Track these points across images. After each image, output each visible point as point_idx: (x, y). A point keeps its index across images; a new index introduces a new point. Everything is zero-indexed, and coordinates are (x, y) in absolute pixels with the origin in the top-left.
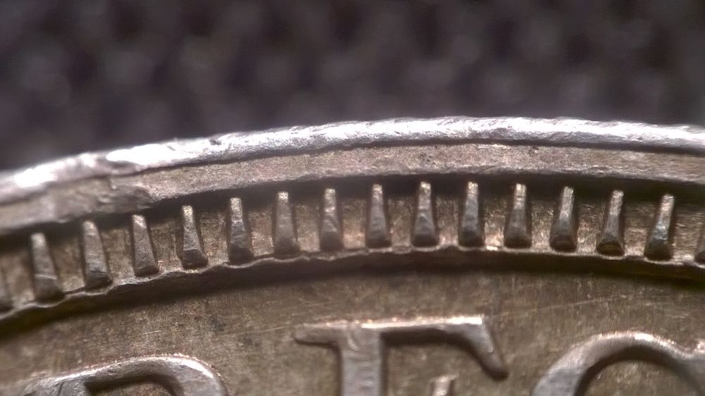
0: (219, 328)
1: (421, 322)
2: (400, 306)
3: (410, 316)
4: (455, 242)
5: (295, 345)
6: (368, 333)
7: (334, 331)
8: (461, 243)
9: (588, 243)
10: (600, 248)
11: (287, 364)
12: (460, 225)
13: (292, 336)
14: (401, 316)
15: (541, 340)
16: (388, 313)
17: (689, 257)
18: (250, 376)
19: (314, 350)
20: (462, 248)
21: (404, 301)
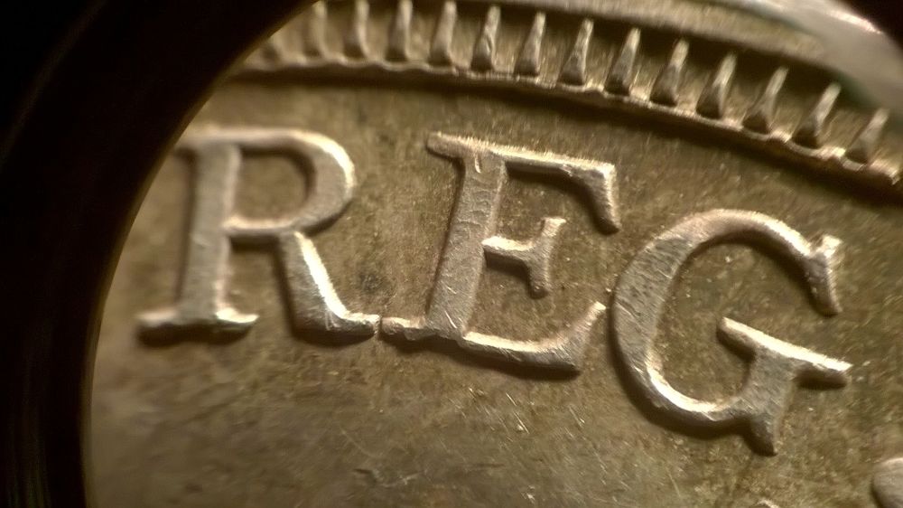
0: (362, 120)
1: (549, 158)
2: (533, 136)
3: (540, 148)
4: (601, 88)
5: (425, 152)
6: (496, 158)
7: (464, 148)
8: (607, 89)
9: (736, 115)
10: (747, 124)
11: (413, 168)
12: (611, 69)
13: (426, 142)
14: (531, 147)
15: (661, 200)
16: (519, 141)
17: (839, 152)
18: (378, 173)
19: (441, 163)
20: (606, 95)
21: (538, 132)
